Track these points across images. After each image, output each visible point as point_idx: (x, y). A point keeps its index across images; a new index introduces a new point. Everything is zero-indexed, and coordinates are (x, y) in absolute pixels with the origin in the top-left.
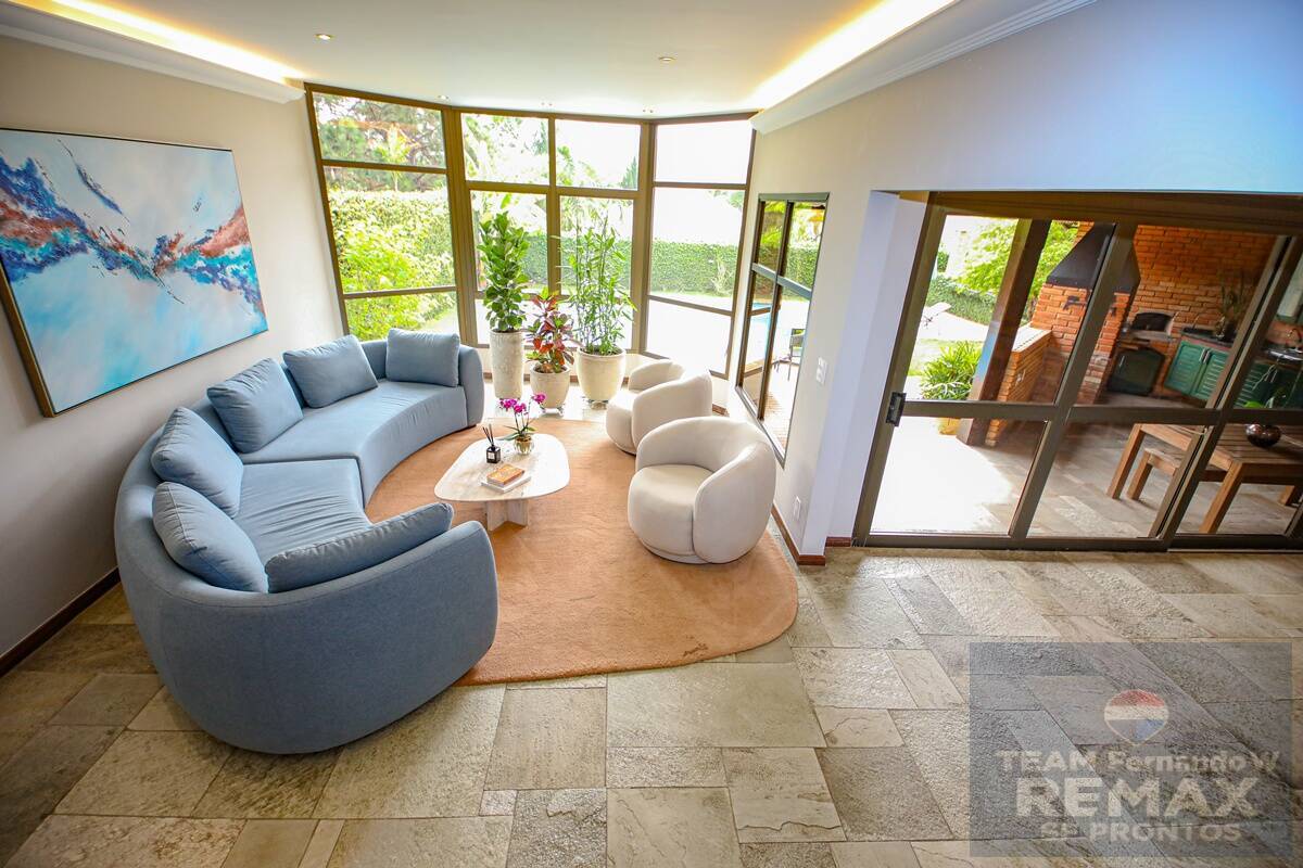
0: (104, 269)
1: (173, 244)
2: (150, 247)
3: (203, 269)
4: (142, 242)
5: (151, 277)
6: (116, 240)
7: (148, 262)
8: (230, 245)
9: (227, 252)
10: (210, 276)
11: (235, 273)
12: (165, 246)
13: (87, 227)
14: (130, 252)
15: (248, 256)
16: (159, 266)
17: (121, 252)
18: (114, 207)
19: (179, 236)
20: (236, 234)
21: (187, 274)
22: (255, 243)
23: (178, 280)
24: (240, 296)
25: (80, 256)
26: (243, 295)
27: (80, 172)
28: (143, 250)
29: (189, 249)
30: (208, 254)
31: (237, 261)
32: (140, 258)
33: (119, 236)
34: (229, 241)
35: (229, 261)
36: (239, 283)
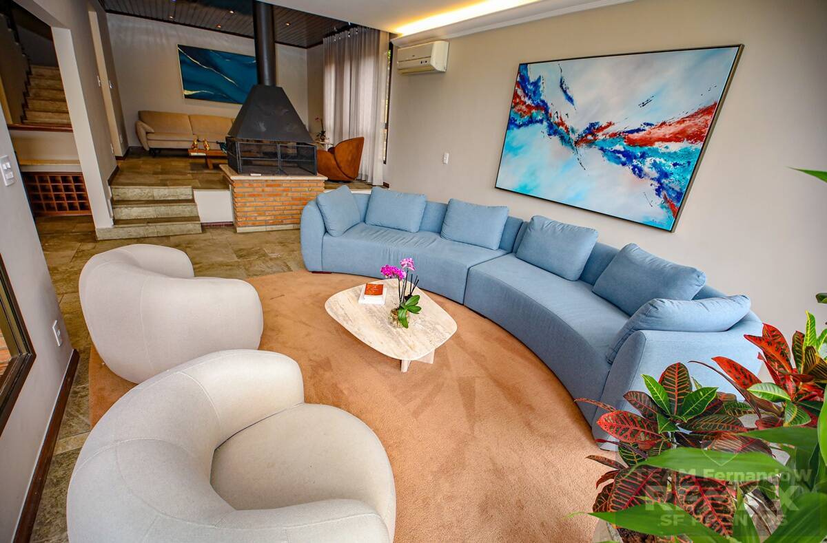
0: (546, 134)
1: (601, 129)
2: (581, 127)
3: (619, 152)
4: (577, 123)
5: (571, 145)
6: (562, 120)
7: (574, 137)
8: (669, 140)
9: (658, 145)
10: (624, 159)
11: (655, 165)
12: (593, 129)
13: (550, 111)
14: (566, 128)
16: (582, 140)
17: (561, 127)
18: (570, 99)
19: (610, 125)
20: (682, 131)
21: (601, 152)
23: (591, 155)
24: (649, 186)
25: (538, 125)
26: (654, 187)
27: (561, 80)
28: (575, 129)
29: (614, 135)
30: (632, 143)
31: (669, 156)
32: (570, 133)
33: (564, 118)
34: (667, 137)
35: (656, 152)
36: (656, 175)
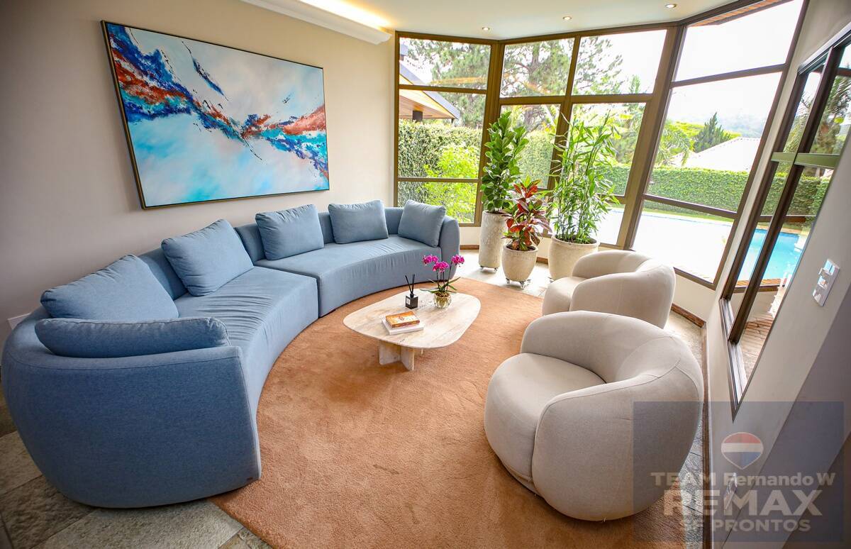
0: (202, 127)
1: (260, 121)
2: (242, 119)
3: (283, 141)
4: (236, 115)
5: (239, 138)
6: (215, 110)
7: (238, 129)
8: (309, 130)
9: (304, 133)
10: (288, 146)
11: (308, 148)
12: (253, 121)
13: (194, 99)
14: (225, 119)
15: (323, 141)
16: (247, 132)
17: (218, 119)
18: (217, 89)
19: (267, 117)
20: (314, 123)
21: (269, 142)
22: (330, 132)
23: (261, 145)
24: (310, 164)
25: (185, 115)
26: (313, 164)
27: (195, 63)
28: (236, 120)
29: (273, 126)
30: (288, 132)
31: (313, 140)
32: (232, 124)
33: (218, 109)
34: (308, 127)
35: (305, 139)
36: (311, 155)
